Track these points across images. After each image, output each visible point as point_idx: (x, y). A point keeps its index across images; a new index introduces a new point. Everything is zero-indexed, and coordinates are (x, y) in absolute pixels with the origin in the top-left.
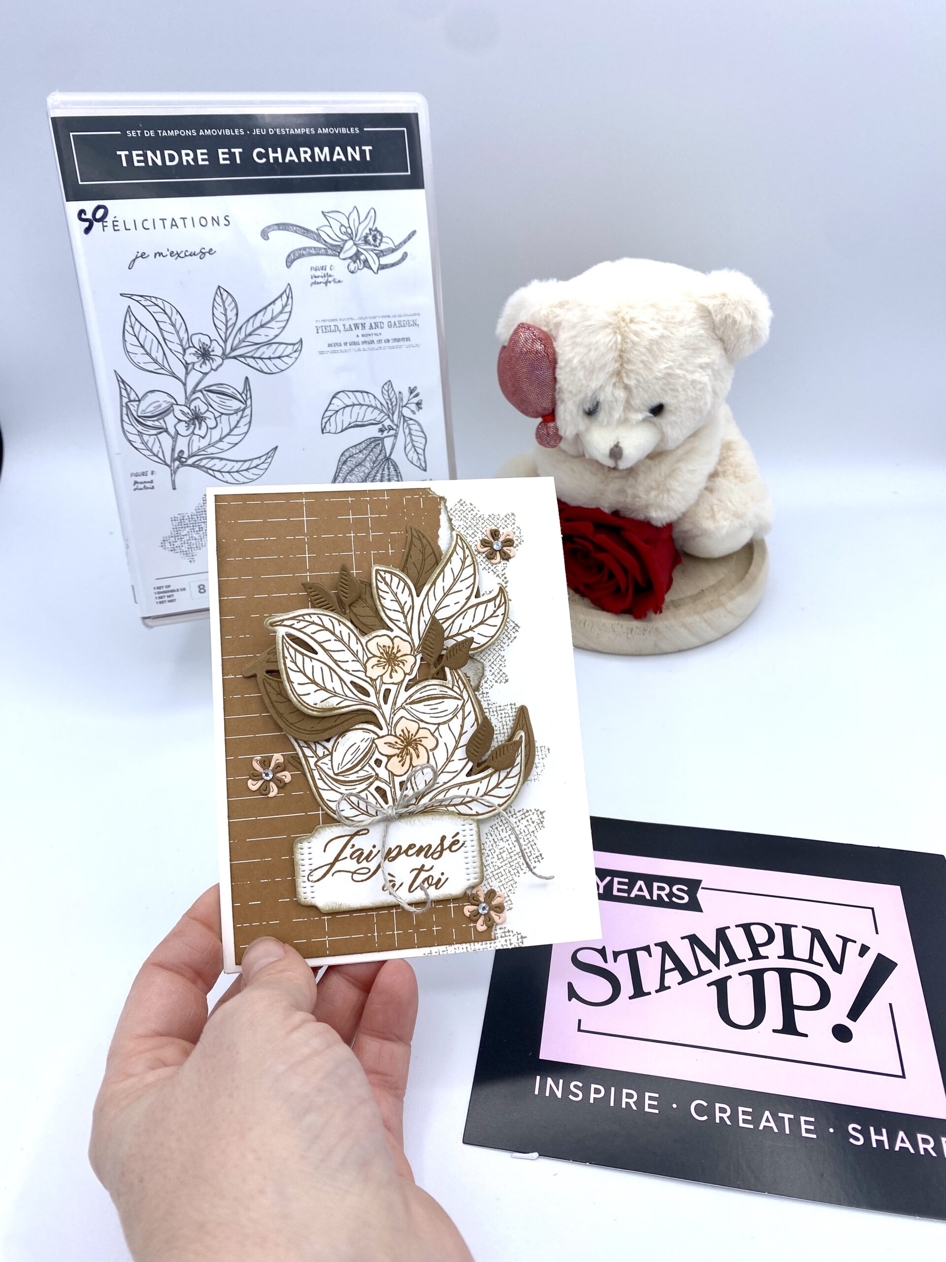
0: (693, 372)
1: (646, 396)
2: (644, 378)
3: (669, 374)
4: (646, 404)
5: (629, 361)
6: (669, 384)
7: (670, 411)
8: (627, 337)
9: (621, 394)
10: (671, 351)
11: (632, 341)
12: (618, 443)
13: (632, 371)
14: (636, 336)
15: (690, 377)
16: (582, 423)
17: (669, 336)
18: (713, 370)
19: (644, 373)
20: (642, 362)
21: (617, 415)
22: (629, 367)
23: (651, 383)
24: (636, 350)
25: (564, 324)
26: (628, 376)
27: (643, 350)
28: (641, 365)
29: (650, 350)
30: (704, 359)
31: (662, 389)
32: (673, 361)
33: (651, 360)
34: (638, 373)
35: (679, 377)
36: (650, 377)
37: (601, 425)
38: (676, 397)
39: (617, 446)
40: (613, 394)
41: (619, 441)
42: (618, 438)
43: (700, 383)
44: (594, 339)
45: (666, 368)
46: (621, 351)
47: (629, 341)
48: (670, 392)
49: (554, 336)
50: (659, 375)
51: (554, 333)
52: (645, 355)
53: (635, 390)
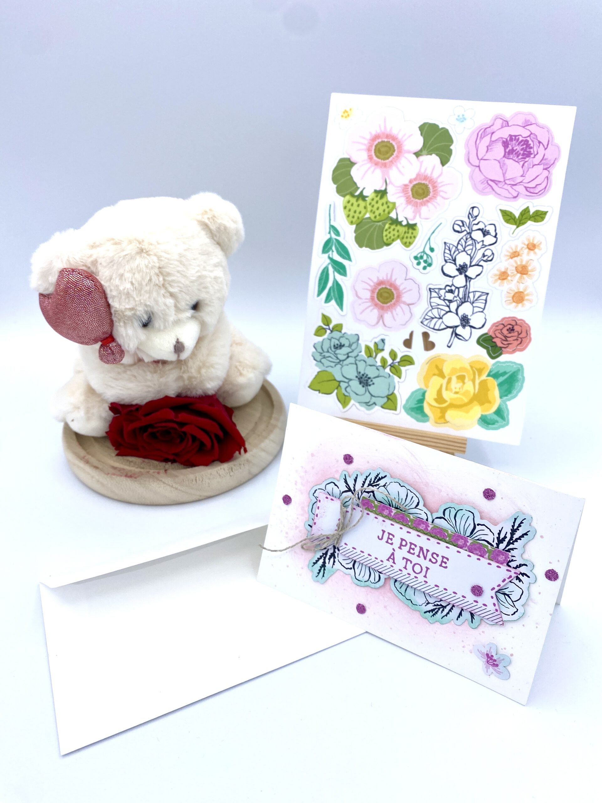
0: (211, 271)
1: (188, 298)
2: (183, 284)
3: (200, 277)
4: (190, 304)
5: (169, 274)
6: (201, 283)
7: (207, 304)
8: (161, 257)
9: (170, 301)
10: (194, 259)
11: (166, 258)
12: (178, 339)
13: (173, 281)
14: (168, 254)
15: (212, 275)
16: (142, 334)
17: (189, 249)
18: (222, 266)
19: (183, 280)
20: (178, 272)
21: (172, 317)
22: (170, 279)
23: (189, 287)
24: (170, 264)
25: (100, 261)
26: (171, 286)
27: (176, 263)
28: (179, 275)
29: (181, 262)
30: (215, 260)
31: (199, 290)
32: (199, 266)
33: (184, 269)
34: (179, 282)
35: (206, 277)
36: (187, 282)
37: (159, 330)
38: (208, 292)
39: (178, 342)
40: (165, 305)
41: (178, 338)
42: (177, 336)
43: (220, 278)
44: (134, 264)
45: (197, 272)
46: (159, 268)
47: (163, 259)
48: (203, 290)
49: (95, 271)
50: (194, 278)
51: (93, 269)
52: (178, 266)
53: (179, 296)
